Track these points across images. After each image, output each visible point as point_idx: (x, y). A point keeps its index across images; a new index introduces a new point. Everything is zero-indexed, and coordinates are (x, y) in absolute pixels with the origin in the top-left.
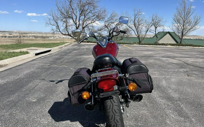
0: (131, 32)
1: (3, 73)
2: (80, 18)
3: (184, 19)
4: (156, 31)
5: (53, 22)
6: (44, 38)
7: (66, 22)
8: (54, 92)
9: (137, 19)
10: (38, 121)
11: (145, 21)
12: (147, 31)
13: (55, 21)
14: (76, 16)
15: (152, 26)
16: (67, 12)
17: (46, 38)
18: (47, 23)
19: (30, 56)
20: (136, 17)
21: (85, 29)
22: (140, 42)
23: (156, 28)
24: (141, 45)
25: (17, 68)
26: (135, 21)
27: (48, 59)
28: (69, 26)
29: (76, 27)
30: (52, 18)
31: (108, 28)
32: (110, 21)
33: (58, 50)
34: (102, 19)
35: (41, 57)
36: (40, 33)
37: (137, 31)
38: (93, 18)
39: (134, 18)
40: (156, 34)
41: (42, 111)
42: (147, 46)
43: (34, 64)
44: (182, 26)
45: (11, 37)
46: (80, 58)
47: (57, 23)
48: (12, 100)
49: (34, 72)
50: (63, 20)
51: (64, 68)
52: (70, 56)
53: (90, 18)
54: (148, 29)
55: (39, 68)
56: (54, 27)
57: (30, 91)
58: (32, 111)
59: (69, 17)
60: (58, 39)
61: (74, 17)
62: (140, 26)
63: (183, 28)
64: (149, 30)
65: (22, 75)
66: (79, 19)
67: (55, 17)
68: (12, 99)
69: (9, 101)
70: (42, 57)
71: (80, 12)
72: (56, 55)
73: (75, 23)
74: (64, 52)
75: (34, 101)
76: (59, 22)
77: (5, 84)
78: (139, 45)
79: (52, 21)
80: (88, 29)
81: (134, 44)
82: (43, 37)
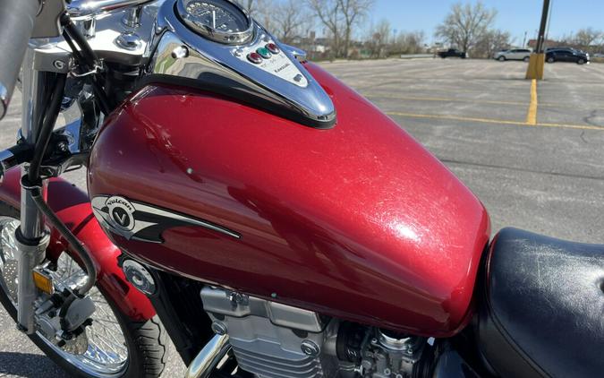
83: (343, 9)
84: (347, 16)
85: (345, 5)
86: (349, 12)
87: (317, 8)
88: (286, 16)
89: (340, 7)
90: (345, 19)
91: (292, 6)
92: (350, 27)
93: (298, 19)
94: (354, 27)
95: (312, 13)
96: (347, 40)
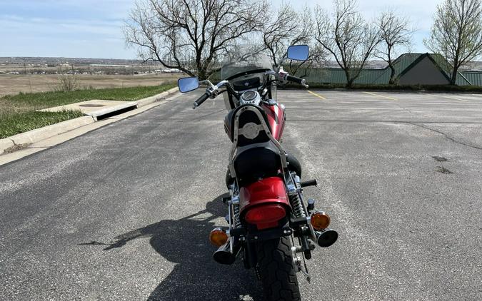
1: (18, 165)
2: (206, 28)
3: (460, 23)
4: (389, 55)
5: (142, 38)
6: (128, 74)
7: (172, 37)
8: (119, 212)
9: (343, 25)
10: (71, 279)
11: (362, 30)
12: (368, 54)
13: (147, 36)
14: (196, 22)
15: (379, 41)
16: (176, 13)
17: (132, 73)
18: (128, 40)
19: (86, 122)
20: (341, 21)
21: (218, 52)
22: (348, 82)
23: (390, 46)
25: (50, 152)
26: (339, 30)
27: (123, 130)
28: (181, 46)
29: (197, 48)
30: (141, 28)
31: (272, 50)
32: (278, 32)
33: (150, 106)
34: (257, 28)
35: (108, 124)
36: (118, 62)
37: (342, 54)
38: (238, 24)
39: (335, 23)
40: (389, 61)
41: (83, 257)
43: (89, 142)
44: (455, 40)
45: (53, 72)
46: (197, 127)
47: (151, 39)
48: (27, 231)
49: (85, 163)
50: (166, 33)
51: (155, 151)
52: (173, 122)
53: (229, 26)
54: (370, 49)
55: (98, 153)
56: (146, 50)
57: (67, 209)
58: (63, 255)
59: (180, 25)
60: (159, 76)
61: (191, 25)
62: (349, 43)
63: (457, 45)
64: (371, 52)
65: (58, 168)
66: (203, 28)
67: (147, 26)
68: (26, 227)
69: (19, 232)
70: (111, 125)
71: (206, 11)
72: (144, 119)
73: (192, 38)
74: (164, 112)
75: (72, 232)
76: (155, 37)
77: (17, 192)
79: (141, 36)
80: (225, 52)
82: (125, 72)
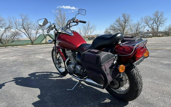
0: (21, 35)
11: (33, 25)
12: (37, 33)
15: (40, 29)
20: (24, 22)
22: (32, 43)
24: (34, 45)
26: (24, 25)
37: (27, 33)
39: (22, 22)
42: (39, 45)
54: (37, 31)
78: (32, 45)
81: (27, 45)
83: (156, 23)
84: (157, 24)
85: (156, 21)
86: (158, 23)
87: (147, 23)
88: (137, 26)
89: (155, 22)
90: (157, 25)
91: (138, 23)
92: (158, 27)
93: (140, 27)
94: (160, 27)
95: (145, 25)
96: (157, 31)
